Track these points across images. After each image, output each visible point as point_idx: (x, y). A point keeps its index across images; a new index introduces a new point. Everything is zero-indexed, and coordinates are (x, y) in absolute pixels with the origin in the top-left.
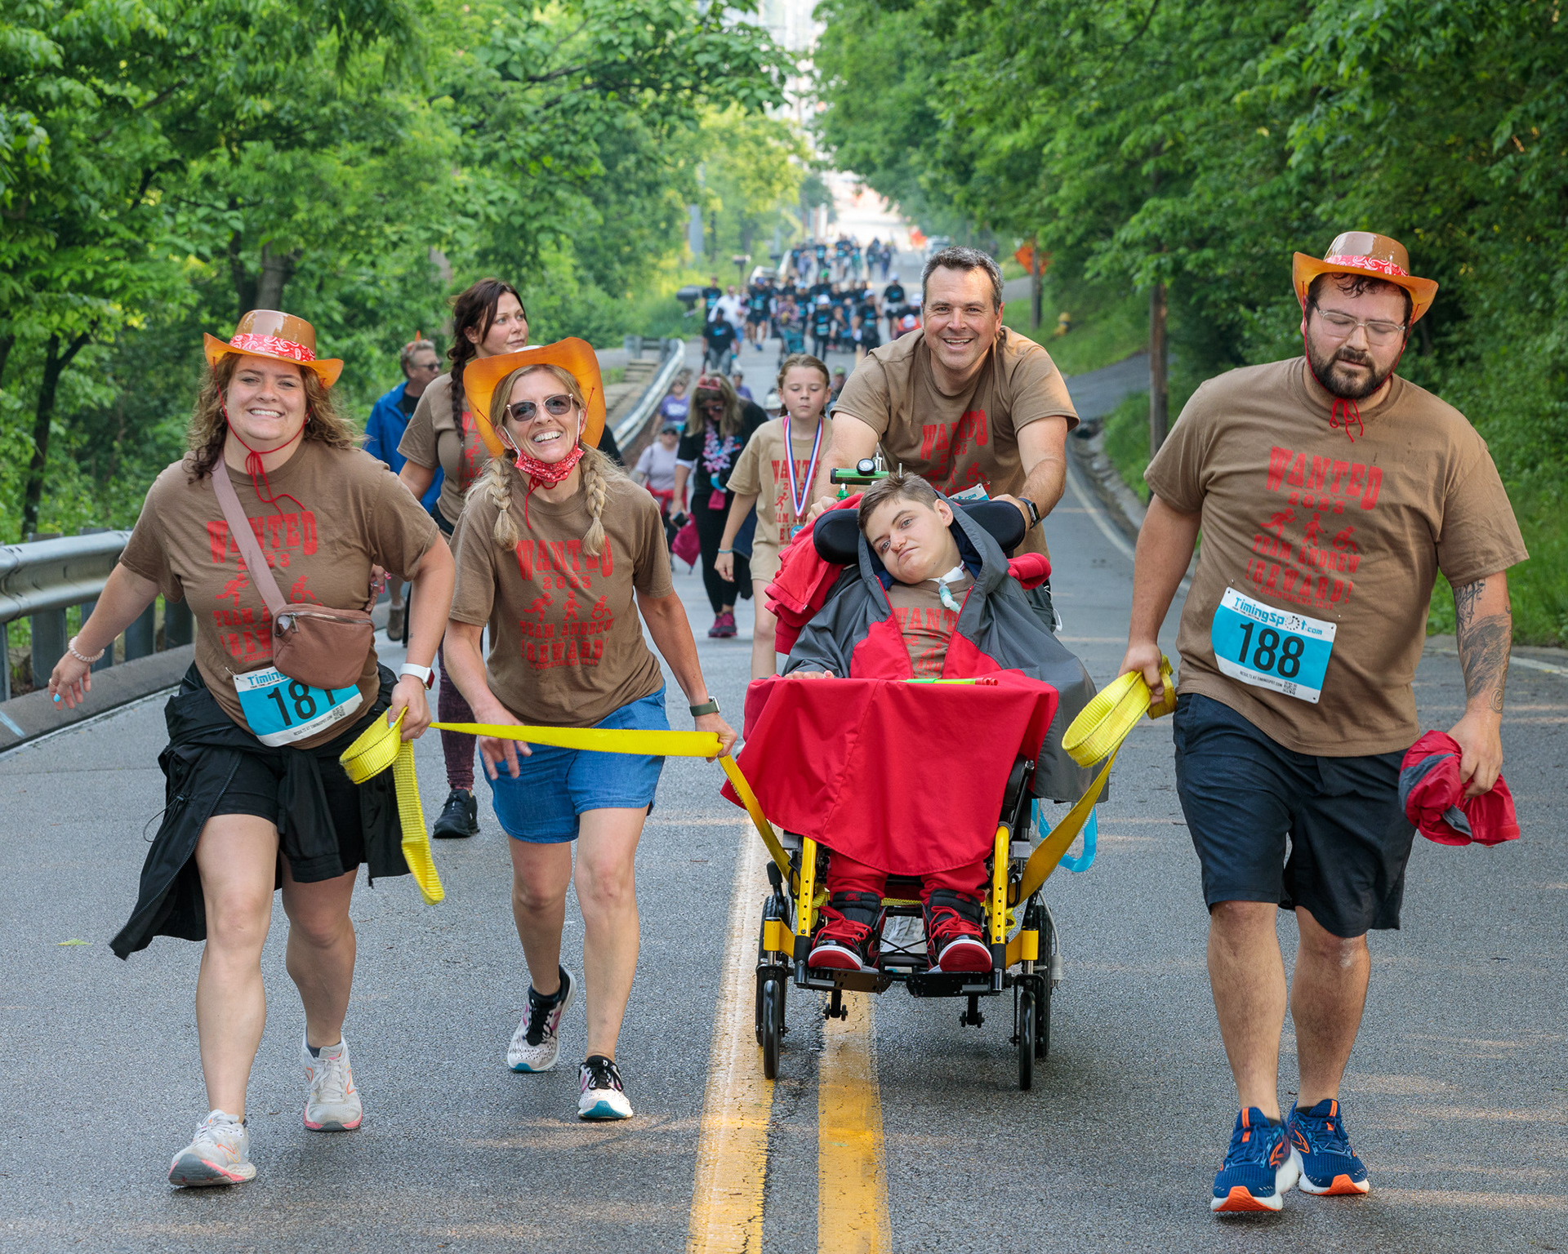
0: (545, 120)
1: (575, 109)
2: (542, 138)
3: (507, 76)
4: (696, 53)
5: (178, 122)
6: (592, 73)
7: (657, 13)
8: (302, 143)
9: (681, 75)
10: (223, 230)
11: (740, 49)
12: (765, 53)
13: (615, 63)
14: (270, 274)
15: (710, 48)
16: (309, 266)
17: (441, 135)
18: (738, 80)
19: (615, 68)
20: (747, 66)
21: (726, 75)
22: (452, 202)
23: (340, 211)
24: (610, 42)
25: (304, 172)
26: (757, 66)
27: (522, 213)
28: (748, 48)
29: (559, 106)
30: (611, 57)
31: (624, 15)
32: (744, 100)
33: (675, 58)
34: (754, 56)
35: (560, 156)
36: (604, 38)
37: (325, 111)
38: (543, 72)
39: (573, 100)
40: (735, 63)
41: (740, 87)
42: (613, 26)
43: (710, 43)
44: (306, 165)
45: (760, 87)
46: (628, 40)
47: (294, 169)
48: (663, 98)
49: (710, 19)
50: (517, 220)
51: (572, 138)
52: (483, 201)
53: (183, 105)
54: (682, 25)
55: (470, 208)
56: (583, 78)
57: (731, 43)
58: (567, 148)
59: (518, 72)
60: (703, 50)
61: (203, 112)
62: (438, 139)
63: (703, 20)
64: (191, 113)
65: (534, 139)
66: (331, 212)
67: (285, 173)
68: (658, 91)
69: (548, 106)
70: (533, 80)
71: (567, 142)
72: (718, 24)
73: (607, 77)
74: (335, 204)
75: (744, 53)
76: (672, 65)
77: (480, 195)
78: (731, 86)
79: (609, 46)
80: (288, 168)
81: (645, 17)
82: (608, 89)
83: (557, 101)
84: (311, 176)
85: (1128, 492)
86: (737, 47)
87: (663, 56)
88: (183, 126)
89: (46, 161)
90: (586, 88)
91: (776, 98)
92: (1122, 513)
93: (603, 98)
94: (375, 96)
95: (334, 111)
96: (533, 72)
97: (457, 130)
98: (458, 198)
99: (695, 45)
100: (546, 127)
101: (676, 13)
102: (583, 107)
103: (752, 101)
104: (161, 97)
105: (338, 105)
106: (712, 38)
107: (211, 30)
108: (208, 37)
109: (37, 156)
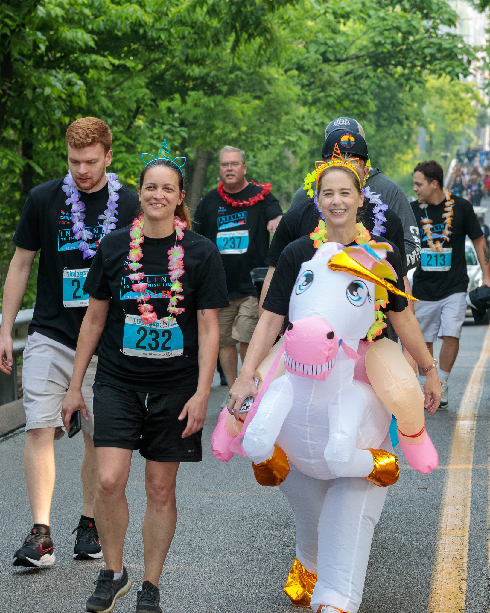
0: (345, 82)
1: (361, 77)
2: (343, 91)
3: (326, 60)
4: (424, 48)
5: (155, 80)
6: (370, 57)
7: (404, 27)
8: (219, 92)
9: (416, 59)
10: (176, 137)
11: (447, 46)
12: (461, 48)
13: (382, 52)
14: (201, 160)
15: (432, 45)
17: (291, 89)
18: (446, 63)
19: (382, 55)
20: (451, 55)
21: (440, 60)
22: (296, 124)
23: (239, 129)
24: (380, 42)
25: (220, 108)
26: (456, 55)
28: (451, 46)
29: (352, 75)
30: (380, 50)
31: (387, 28)
32: (449, 73)
33: (413, 50)
34: (455, 50)
35: (353, 101)
36: (377, 40)
37: (232, 76)
38: (344, 56)
39: (360, 72)
40: (445, 53)
41: (447, 66)
42: (381, 33)
43: (432, 43)
44: (221, 104)
45: (458, 66)
46: (389, 41)
47: (215, 106)
48: (407, 71)
49: (432, 30)
51: (359, 92)
52: (312, 124)
53: (157, 72)
54: (417, 33)
55: (306, 127)
56: (365, 60)
57: (443, 43)
58: (356, 97)
59: (331, 56)
60: (428, 46)
61: (168, 75)
62: (289, 91)
63: (428, 31)
64: (161, 76)
65: (339, 92)
66: (234, 130)
67: (211, 109)
68: (404, 67)
69: (347, 74)
70: (339, 61)
71: (356, 94)
72: (436, 33)
73: (377, 60)
74: (236, 126)
75: (449, 48)
76: (412, 54)
77: (310, 120)
78: (442, 66)
79: (379, 44)
80: (212, 105)
81: (398, 29)
82: (378, 66)
83: (352, 72)
84: (223, 111)
86: (445, 45)
87: (407, 49)
88: (157, 82)
89: (84, 100)
90: (366, 65)
91: (466, 72)
93: (375, 71)
94: (258, 69)
95: (236, 76)
96: (339, 56)
97: (299, 87)
98: (299, 122)
99: (424, 43)
100: (345, 86)
101: (414, 27)
102: (365, 75)
103: (453, 73)
104: (145, 67)
105: (239, 73)
106: (433, 40)
107: (172, 30)
108: (170, 35)
109: (79, 97)
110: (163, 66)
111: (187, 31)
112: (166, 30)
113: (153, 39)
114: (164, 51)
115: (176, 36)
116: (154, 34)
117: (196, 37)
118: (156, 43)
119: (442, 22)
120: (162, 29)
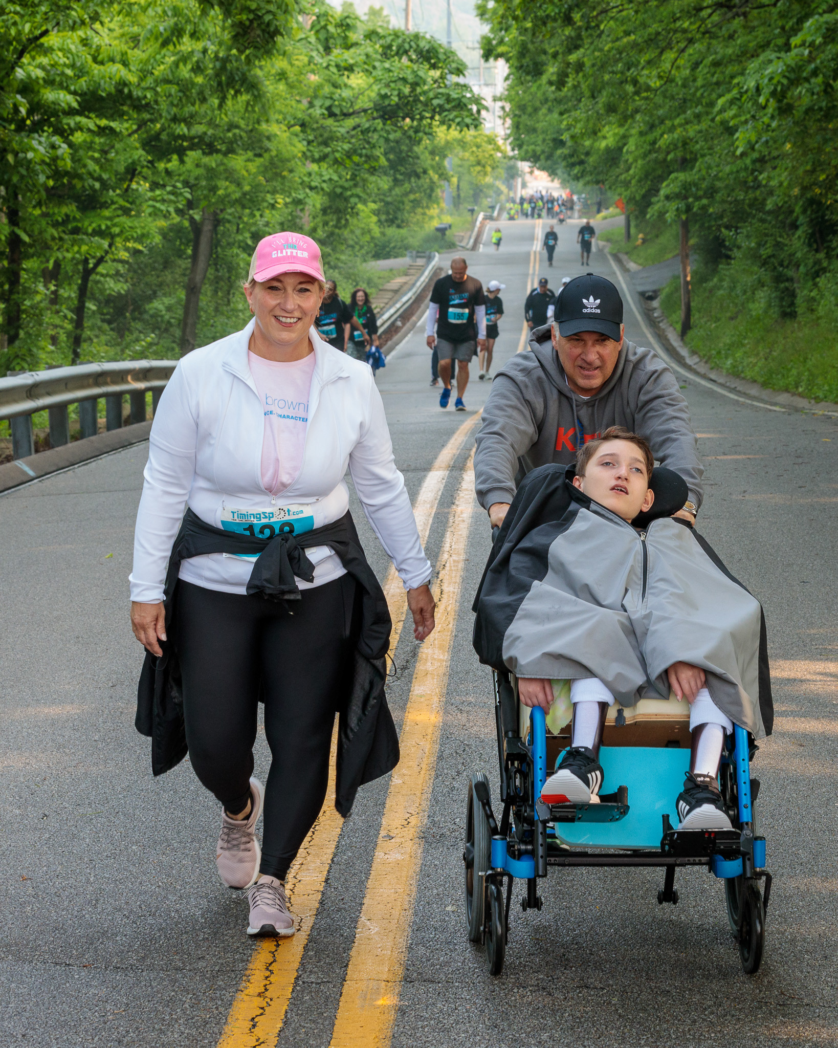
0: (352, 137)
1: (368, 130)
2: (350, 146)
3: (332, 114)
4: (432, 99)
5: (151, 141)
6: (377, 110)
7: (411, 78)
8: (218, 151)
9: (424, 111)
10: (180, 198)
11: (456, 96)
12: (469, 98)
13: (389, 105)
14: (207, 222)
15: (440, 96)
16: (228, 217)
17: (294, 146)
18: (455, 113)
19: (389, 108)
20: (460, 105)
21: (448, 110)
22: (303, 181)
23: (241, 188)
24: (386, 94)
25: (222, 168)
26: (465, 105)
27: (342, 187)
28: (460, 96)
29: (359, 129)
30: (387, 102)
31: (393, 79)
32: (458, 124)
33: (421, 102)
34: (464, 100)
35: (361, 156)
36: (383, 92)
37: (230, 135)
38: (351, 110)
39: (367, 125)
40: (453, 104)
41: (456, 117)
42: (387, 85)
43: (439, 94)
44: (222, 164)
45: (467, 116)
46: (396, 93)
47: (217, 166)
48: (415, 123)
49: (440, 80)
50: (338, 190)
51: (367, 146)
52: (319, 180)
53: (153, 132)
54: (425, 84)
55: (313, 184)
56: (372, 113)
57: (451, 93)
58: (364, 151)
59: (337, 111)
60: (436, 97)
61: (164, 136)
62: (293, 148)
63: (435, 82)
64: (157, 137)
65: (346, 147)
66: (237, 189)
67: (212, 169)
68: (413, 119)
69: (354, 128)
70: (346, 115)
71: (364, 148)
72: (444, 83)
73: (385, 113)
74: (239, 185)
75: (458, 98)
76: (419, 106)
77: (318, 177)
78: (451, 117)
79: (385, 97)
80: (214, 165)
81: (404, 80)
82: (387, 120)
83: (359, 126)
84: (226, 170)
85: (671, 328)
86: (454, 95)
87: (414, 101)
88: (153, 143)
89: (69, 164)
90: (374, 119)
91: (475, 123)
92: (668, 340)
93: (384, 124)
94: (256, 126)
95: (234, 135)
96: (345, 111)
97: (305, 143)
98: (306, 179)
99: (431, 95)
100: (353, 140)
101: (421, 78)
102: (372, 129)
103: (463, 124)
104: (139, 128)
105: (237, 131)
106: (440, 90)
107: (159, 89)
108: (156, 93)
109: (64, 160)
110: (158, 126)
111: (174, 89)
112: (152, 88)
113: (139, 99)
114: (152, 111)
115: (162, 94)
116: (140, 94)
117: (181, 94)
118: (143, 102)
119: (451, 73)
120: (148, 88)
